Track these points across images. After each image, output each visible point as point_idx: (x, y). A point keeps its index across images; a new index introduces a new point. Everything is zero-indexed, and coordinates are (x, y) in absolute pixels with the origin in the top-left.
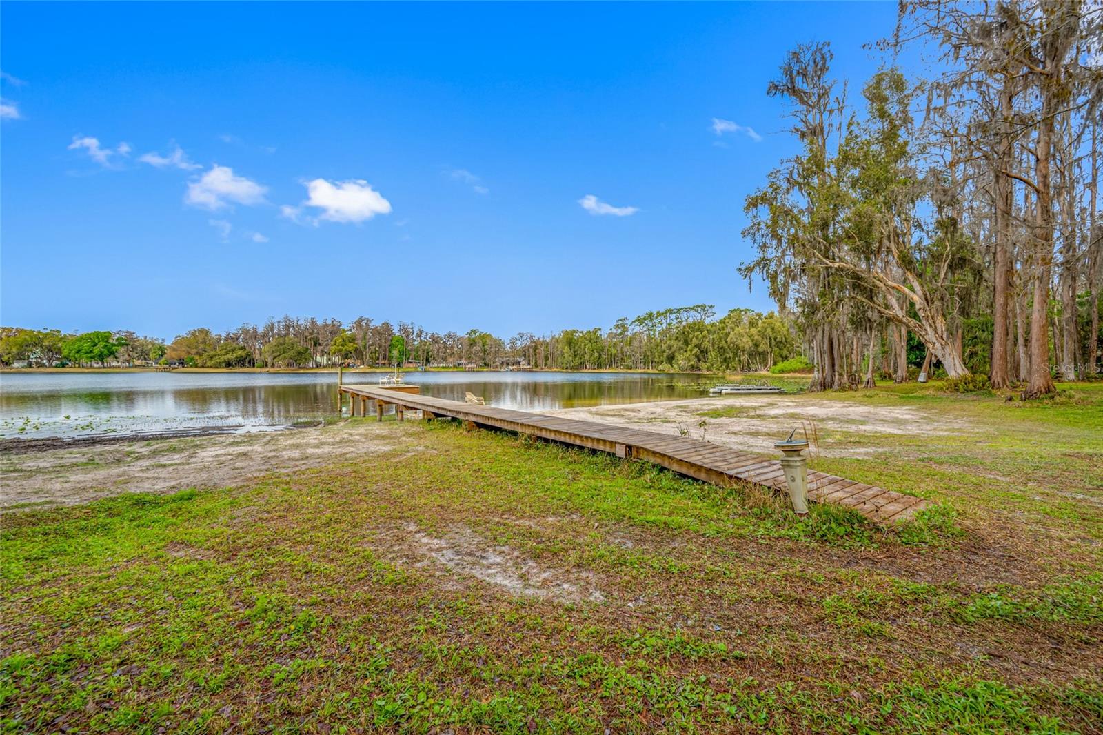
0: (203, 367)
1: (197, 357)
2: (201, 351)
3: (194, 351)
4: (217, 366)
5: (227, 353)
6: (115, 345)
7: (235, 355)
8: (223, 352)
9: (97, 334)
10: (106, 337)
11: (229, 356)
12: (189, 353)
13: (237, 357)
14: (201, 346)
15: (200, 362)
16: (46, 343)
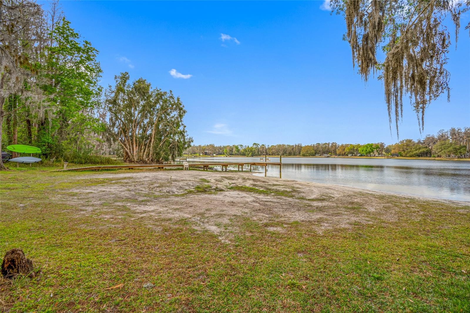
0: (404, 156)
1: (403, 152)
2: (405, 149)
3: (401, 149)
4: (411, 156)
5: (416, 150)
6: (375, 148)
7: (420, 151)
8: (414, 150)
9: (368, 144)
10: (371, 146)
11: (417, 152)
12: (399, 150)
13: (421, 152)
14: (405, 147)
15: (404, 154)
16: (355, 148)
